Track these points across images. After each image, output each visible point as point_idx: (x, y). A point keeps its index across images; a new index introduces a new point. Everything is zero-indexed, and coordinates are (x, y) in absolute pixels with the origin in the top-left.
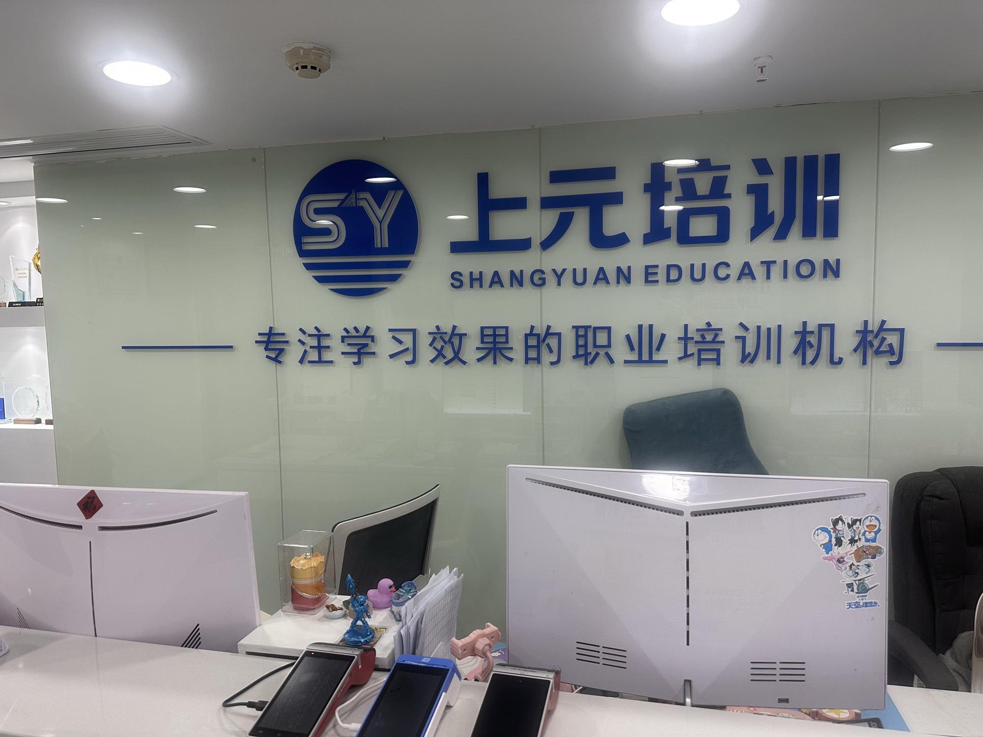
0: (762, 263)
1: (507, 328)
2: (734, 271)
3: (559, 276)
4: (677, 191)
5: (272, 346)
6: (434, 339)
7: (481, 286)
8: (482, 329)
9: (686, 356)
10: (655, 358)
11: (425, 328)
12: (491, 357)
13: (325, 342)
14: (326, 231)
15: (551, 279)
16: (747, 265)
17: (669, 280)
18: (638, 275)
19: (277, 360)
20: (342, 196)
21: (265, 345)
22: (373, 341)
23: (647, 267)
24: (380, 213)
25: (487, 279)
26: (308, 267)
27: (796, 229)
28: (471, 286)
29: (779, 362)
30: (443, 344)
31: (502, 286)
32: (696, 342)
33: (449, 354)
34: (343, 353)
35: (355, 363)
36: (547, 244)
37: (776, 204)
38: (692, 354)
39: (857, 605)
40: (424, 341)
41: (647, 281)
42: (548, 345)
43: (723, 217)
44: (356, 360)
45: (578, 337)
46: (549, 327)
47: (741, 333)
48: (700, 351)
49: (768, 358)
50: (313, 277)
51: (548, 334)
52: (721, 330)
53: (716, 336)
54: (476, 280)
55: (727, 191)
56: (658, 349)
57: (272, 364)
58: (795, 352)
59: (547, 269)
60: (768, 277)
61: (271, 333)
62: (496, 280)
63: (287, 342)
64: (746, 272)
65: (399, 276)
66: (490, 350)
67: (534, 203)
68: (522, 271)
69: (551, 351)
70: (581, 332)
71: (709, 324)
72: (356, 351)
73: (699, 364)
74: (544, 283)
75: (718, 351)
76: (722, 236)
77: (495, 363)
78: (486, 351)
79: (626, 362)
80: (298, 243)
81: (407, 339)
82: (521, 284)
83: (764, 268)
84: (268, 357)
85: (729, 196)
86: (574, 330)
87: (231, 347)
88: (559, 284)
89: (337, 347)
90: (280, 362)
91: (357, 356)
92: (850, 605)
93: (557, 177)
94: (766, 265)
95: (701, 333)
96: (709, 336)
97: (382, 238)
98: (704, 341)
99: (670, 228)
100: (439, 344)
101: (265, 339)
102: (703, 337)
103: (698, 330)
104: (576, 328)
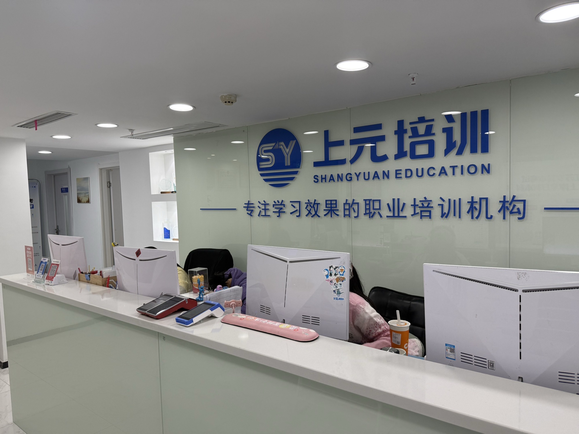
0: (451, 167)
1: (336, 200)
2: (437, 172)
3: (358, 176)
4: (410, 133)
5: (249, 209)
6: (307, 206)
7: (326, 181)
8: (326, 201)
9: (415, 214)
10: (401, 214)
11: (304, 201)
12: (330, 214)
13: (267, 207)
14: (267, 160)
15: (354, 177)
16: (443, 168)
17: (406, 177)
18: (392, 175)
19: (250, 215)
20: (273, 144)
21: (246, 208)
22: (284, 207)
23: (396, 171)
24: (287, 150)
25: (328, 178)
26: (262, 175)
27: (468, 148)
28: (322, 182)
29: (460, 217)
30: (311, 208)
31: (334, 181)
32: (420, 207)
33: (313, 213)
34: (273, 212)
35: (278, 216)
36: (353, 161)
37: (457, 137)
38: (418, 213)
39: (337, 299)
40: (304, 206)
41: (396, 177)
42: (353, 209)
43: (431, 145)
44: (278, 215)
45: (366, 204)
46: (354, 200)
47: (441, 202)
48: (421, 211)
49: (455, 215)
50: (264, 179)
51: (353, 203)
52: (431, 201)
53: (429, 204)
54: (324, 179)
55: (433, 132)
56: (402, 210)
57: (249, 216)
58: (468, 212)
59: (353, 173)
60: (454, 174)
61: (248, 204)
62: (332, 179)
63: (254, 207)
64: (443, 171)
65: (294, 178)
66: (329, 210)
67: (347, 143)
68: (342, 174)
69: (355, 211)
70: (368, 202)
71: (425, 198)
72: (278, 211)
73: (421, 218)
74: (351, 180)
75: (430, 212)
76: (431, 154)
77: (331, 217)
78: (327, 211)
79: (387, 217)
80: (258, 165)
81: (297, 205)
82: (342, 180)
83: (451, 170)
84: (248, 213)
85: (434, 134)
86: (364, 201)
87: (235, 209)
88: (358, 180)
89: (271, 209)
90: (252, 216)
91: (278, 213)
92: (334, 298)
93: (357, 130)
94: (452, 168)
95: (422, 202)
96: (426, 204)
97: (288, 162)
98: (423, 207)
99: (406, 151)
100: (309, 208)
101: (246, 206)
102: (423, 204)
103: (420, 201)
104: (365, 200)
